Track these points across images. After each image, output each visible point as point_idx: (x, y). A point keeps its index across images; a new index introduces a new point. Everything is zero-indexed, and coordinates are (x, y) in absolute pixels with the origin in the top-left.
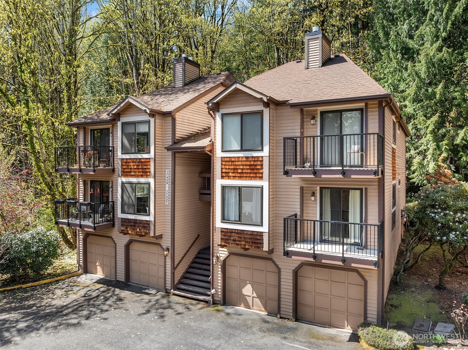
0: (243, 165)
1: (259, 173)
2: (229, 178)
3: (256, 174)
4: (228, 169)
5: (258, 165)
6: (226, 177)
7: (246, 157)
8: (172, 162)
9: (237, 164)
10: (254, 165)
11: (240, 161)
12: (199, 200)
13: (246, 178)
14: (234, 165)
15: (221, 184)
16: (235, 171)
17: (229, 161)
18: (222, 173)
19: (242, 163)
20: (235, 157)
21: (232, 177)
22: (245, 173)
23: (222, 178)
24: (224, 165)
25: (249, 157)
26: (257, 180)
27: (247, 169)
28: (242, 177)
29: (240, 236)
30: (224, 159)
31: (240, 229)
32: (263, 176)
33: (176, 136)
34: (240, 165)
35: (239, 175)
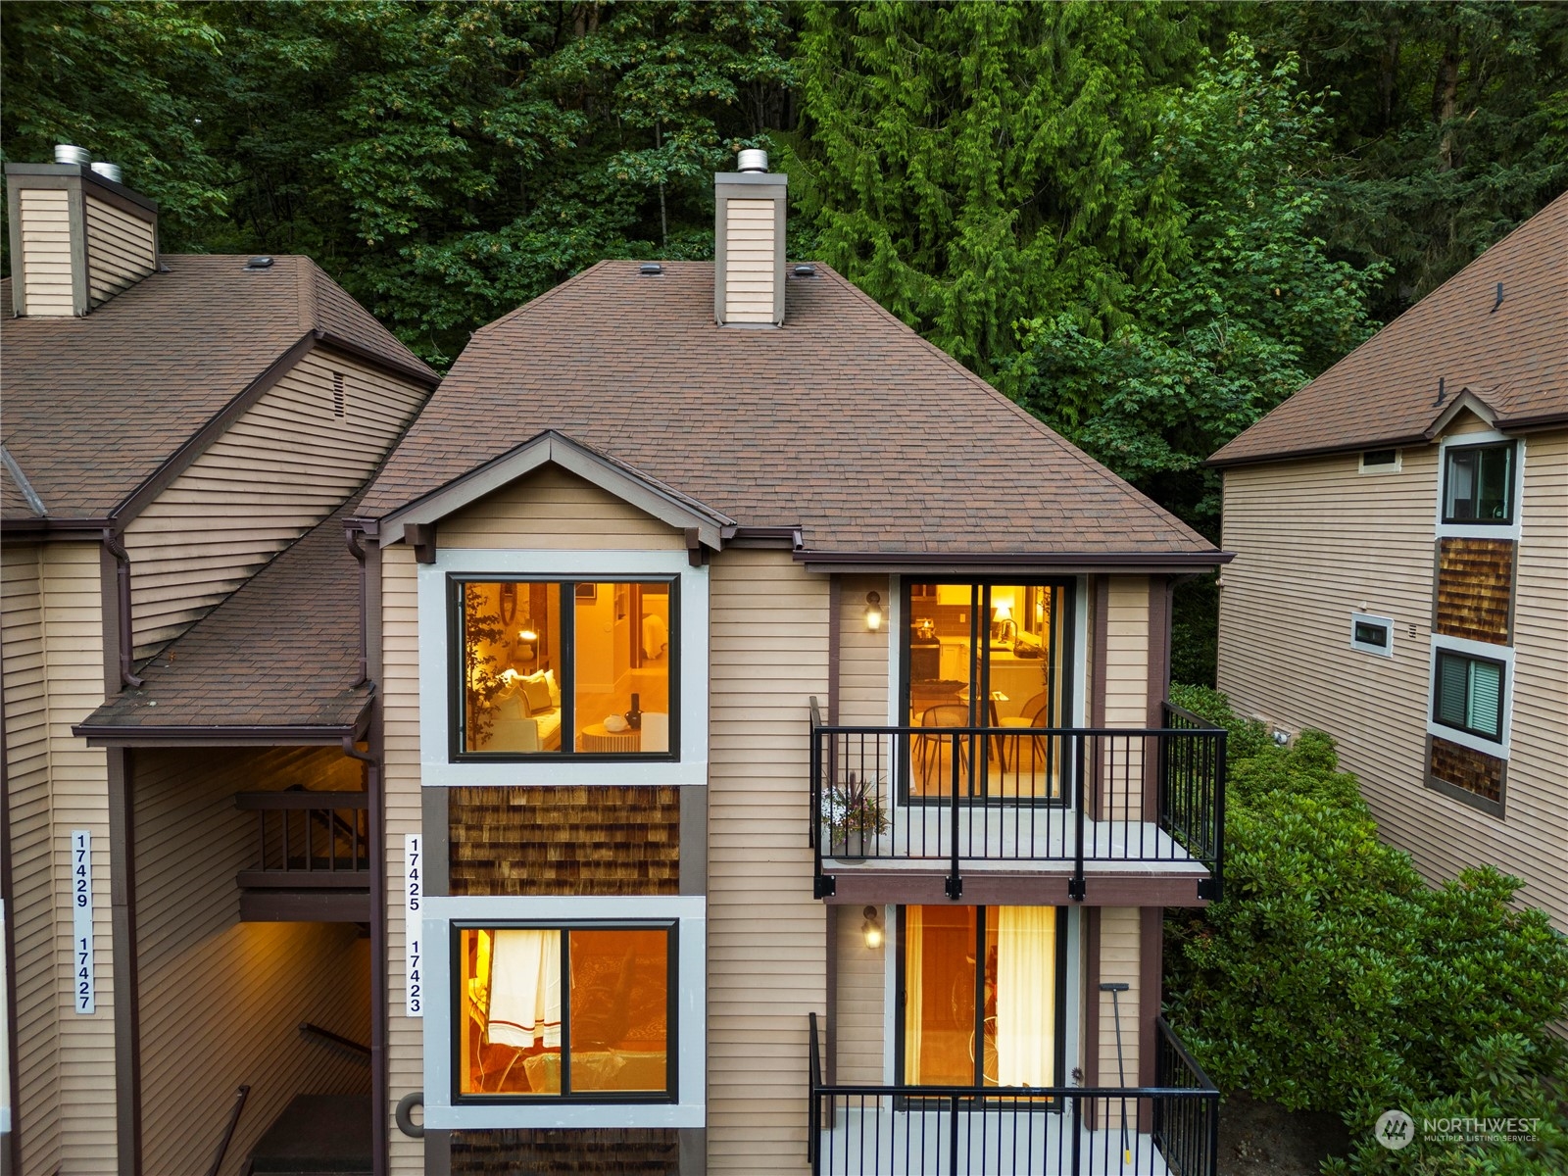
0: (574, 827)
1: (660, 864)
2: (497, 888)
3: (643, 866)
4: (493, 846)
5: (656, 827)
6: (477, 883)
7: (591, 790)
8: (111, 795)
9: (539, 822)
10: (630, 827)
11: (556, 809)
12: (244, 919)
13: (591, 888)
14: (523, 827)
15: (451, 921)
16: (532, 855)
17: (496, 809)
18: (455, 863)
19: (566, 815)
20: (529, 790)
21: (514, 885)
22: (587, 864)
23: (457, 887)
24: (469, 828)
25: (607, 788)
26: (649, 894)
27: (598, 846)
28: (572, 885)
29: (558, 1157)
30: (465, 802)
31: (560, 1124)
32: (677, 875)
33: (131, 648)
34: (556, 828)
35: (550, 874)
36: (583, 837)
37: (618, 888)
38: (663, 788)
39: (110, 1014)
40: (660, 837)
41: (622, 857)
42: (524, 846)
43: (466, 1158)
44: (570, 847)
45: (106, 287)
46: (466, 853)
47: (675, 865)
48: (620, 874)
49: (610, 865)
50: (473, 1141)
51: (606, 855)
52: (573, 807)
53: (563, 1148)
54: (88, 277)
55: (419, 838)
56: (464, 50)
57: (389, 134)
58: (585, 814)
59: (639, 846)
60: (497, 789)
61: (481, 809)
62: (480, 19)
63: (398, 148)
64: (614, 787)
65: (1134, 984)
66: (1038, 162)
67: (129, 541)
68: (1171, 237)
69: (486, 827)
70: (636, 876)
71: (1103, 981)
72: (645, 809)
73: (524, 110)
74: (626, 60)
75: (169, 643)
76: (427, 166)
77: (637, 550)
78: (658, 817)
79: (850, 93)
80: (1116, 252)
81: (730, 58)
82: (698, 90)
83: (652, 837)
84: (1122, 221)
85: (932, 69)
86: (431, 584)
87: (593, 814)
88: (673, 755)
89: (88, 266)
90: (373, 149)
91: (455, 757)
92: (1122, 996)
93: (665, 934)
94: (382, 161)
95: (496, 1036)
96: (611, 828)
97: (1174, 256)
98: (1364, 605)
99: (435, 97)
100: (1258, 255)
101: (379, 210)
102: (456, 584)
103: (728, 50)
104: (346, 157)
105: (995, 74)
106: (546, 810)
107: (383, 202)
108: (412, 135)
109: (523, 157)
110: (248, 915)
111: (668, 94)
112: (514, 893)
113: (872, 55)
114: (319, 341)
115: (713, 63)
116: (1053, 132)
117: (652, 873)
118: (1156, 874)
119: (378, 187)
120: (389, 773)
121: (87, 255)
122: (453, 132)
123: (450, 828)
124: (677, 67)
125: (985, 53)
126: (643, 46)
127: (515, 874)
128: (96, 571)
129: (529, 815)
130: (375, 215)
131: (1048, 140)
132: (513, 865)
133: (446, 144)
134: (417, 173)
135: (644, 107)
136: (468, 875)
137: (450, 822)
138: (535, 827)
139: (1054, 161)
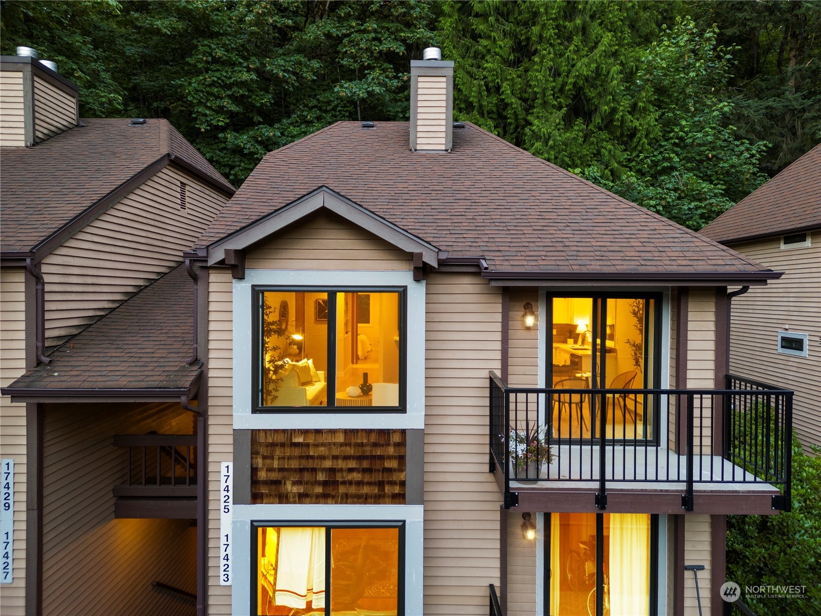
0: (335, 458)
1: (392, 483)
2: (283, 499)
3: (381, 484)
4: (281, 470)
5: (390, 458)
6: (269, 496)
7: (346, 432)
8: (28, 436)
9: (311, 454)
10: (373, 458)
11: (323, 445)
12: (116, 517)
13: (346, 499)
14: (301, 457)
15: (252, 521)
16: (307, 476)
17: (283, 445)
18: (255, 482)
19: (330, 449)
20: (305, 432)
21: (294, 497)
22: (344, 483)
23: (256, 498)
24: (264, 458)
25: (357, 431)
26: (385, 503)
27: (351, 470)
28: (333, 497)
30: (262, 439)
32: (404, 490)
33: (44, 339)
34: (323, 458)
35: (319, 490)
36: (341, 464)
37: (364, 499)
38: (394, 431)
39: (23, 583)
40: (393, 464)
41: (367, 478)
42: (301, 470)
44: (332, 471)
45: (46, 131)
46: (262, 475)
47: (403, 484)
48: (366, 490)
49: (359, 483)
51: (356, 476)
52: (334, 444)
54: (34, 124)
55: (231, 465)
56: (256, 25)
57: (214, 71)
58: (343, 448)
59: (379, 471)
60: (284, 431)
61: (273, 445)
62: (265, 7)
63: (218, 78)
64: (362, 430)
65: (707, 566)
66: (575, 84)
67: (45, 269)
68: (650, 125)
69: (276, 457)
70: (376, 491)
71: (687, 563)
72: (383, 445)
73: (288, 59)
74: (344, 31)
75: (71, 337)
76: (235, 89)
77: (378, 271)
78: (391, 450)
79: (467, 50)
80: (618, 134)
81: (402, 31)
82: (384, 47)
83: (388, 464)
84: (622, 116)
85: (514, 35)
86: (241, 292)
87: (348, 448)
88: (402, 408)
89: (34, 118)
90: (205, 79)
91: (256, 409)
92: (700, 574)
93: (397, 530)
94: (210, 86)
95: (281, 600)
96: (359, 458)
97: (652, 136)
98: (787, 327)
99: (239, 52)
100: (699, 135)
101: (208, 112)
102: (258, 292)
103: (400, 26)
104: (190, 84)
105: (551, 36)
106: (316, 445)
107: (210, 108)
108: (227, 72)
109: (287, 83)
110: (120, 513)
111: (368, 50)
112: (295, 503)
113: (481, 27)
114: (171, 161)
115: (392, 33)
116: (583, 67)
117: (387, 489)
118: (743, 492)
119: (208, 100)
120: (211, 421)
121: (34, 111)
122: (249, 70)
123: (252, 458)
124: (373, 35)
125: (545, 24)
126: (354, 24)
127: (295, 489)
128: (22, 287)
129: (305, 449)
130: (205, 115)
131: (581, 71)
132: (294, 483)
133: (245, 76)
134: (229, 93)
135: (353, 57)
136: (264, 490)
137: (252, 454)
138: (309, 457)
139: (583, 84)
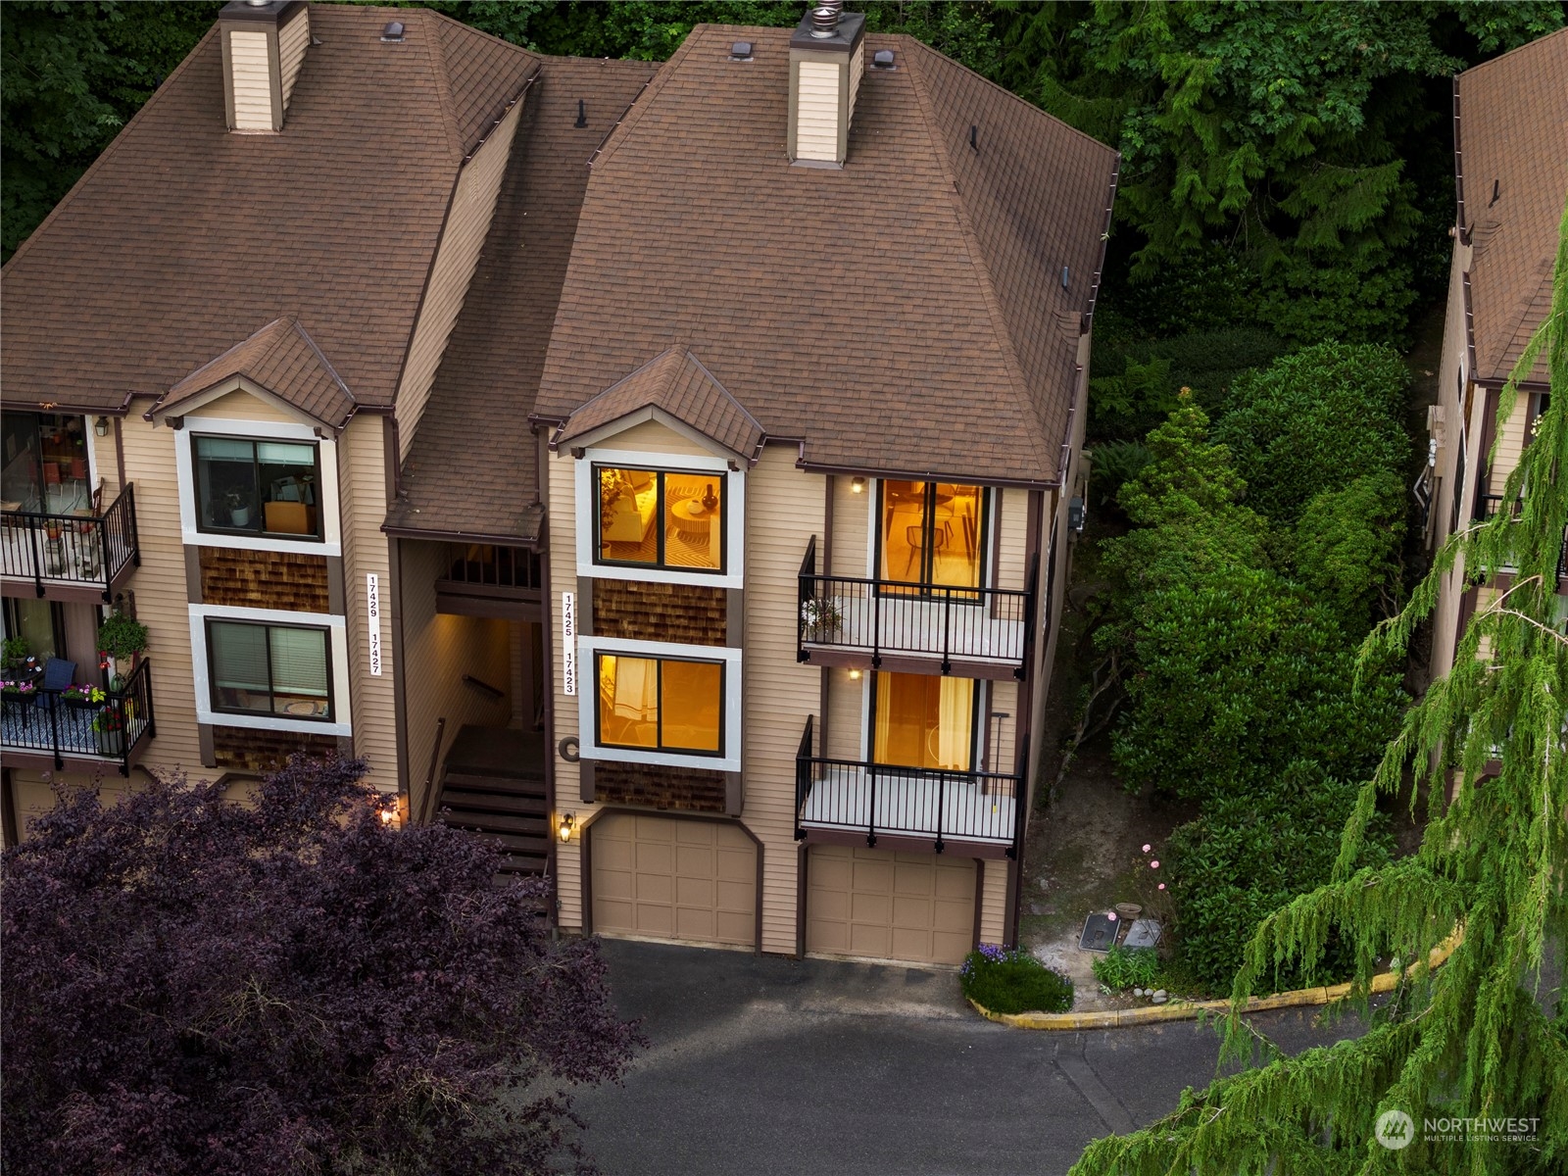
0: (665, 606)
1: (715, 630)
2: (621, 634)
4: (618, 611)
6: (608, 631)
7: (675, 586)
8: (390, 557)
9: (644, 601)
10: (698, 608)
11: (654, 594)
12: (438, 612)
13: (674, 639)
14: (635, 603)
15: (594, 647)
16: (640, 618)
17: (619, 592)
18: (596, 619)
19: (660, 599)
20: (639, 583)
21: (630, 633)
22: (673, 626)
23: (597, 632)
24: (604, 601)
25: (684, 586)
26: (708, 645)
27: (679, 617)
28: (663, 636)
29: (656, 780)
30: (601, 586)
31: (657, 762)
32: (725, 636)
33: (398, 466)
34: (655, 605)
35: (651, 630)
36: (670, 611)
37: (691, 641)
38: (717, 589)
39: (391, 677)
40: (716, 615)
41: (693, 624)
42: (636, 613)
43: (603, 775)
44: (662, 616)
46: (603, 614)
47: (724, 631)
48: (692, 633)
49: (686, 628)
50: (607, 766)
51: (684, 622)
52: (664, 595)
53: (660, 775)
55: (572, 595)
58: (672, 599)
59: (703, 619)
60: (621, 581)
61: (612, 591)
64: (688, 586)
65: (1013, 714)
69: (614, 601)
70: (701, 635)
71: (994, 711)
72: (706, 600)
77: (701, 455)
78: (714, 604)
83: (711, 615)
86: (583, 468)
87: (676, 599)
88: (723, 571)
92: (1005, 721)
93: (718, 667)
95: (619, 712)
96: (686, 608)
106: (649, 595)
110: (441, 610)
112: (631, 638)
117: (710, 633)
120: (552, 557)
123: (593, 600)
127: (631, 628)
129: (638, 596)
132: (630, 623)
136: (604, 626)
137: (593, 597)
138: (642, 603)
